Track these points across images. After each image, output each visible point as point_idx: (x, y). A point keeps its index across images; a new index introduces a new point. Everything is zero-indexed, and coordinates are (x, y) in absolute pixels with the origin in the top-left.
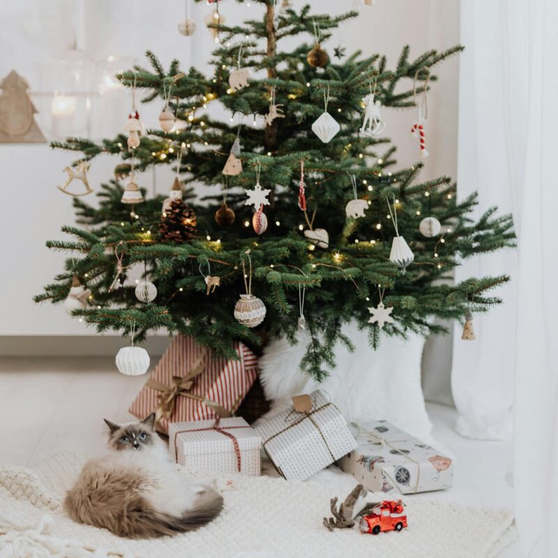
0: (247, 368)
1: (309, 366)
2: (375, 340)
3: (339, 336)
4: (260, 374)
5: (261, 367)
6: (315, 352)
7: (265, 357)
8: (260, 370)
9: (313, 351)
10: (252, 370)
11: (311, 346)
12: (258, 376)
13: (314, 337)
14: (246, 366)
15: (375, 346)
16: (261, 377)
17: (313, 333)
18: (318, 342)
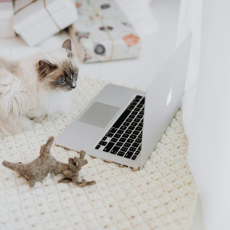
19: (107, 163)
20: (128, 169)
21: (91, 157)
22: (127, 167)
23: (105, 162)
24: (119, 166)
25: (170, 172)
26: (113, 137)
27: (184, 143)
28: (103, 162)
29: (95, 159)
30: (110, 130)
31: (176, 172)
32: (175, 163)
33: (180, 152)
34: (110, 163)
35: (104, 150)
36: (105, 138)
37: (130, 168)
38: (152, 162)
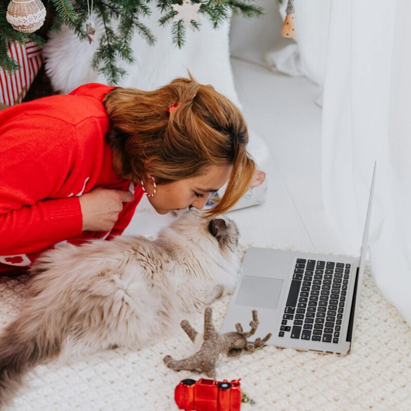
0: (30, 56)
1: (102, 64)
2: (179, 36)
3: (137, 25)
4: (46, 63)
5: (46, 55)
6: (109, 45)
7: (51, 43)
8: (46, 58)
9: (106, 43)
10: (36, 57)
11: (103, 37)
12: (44, 64)
13: (107, 25)
14: (28, 54)
15: (179, 43)
16: (47, 67)
17: (106, 20)
18: (111, 32)
19: (303, 353)
20: (334, 356)
21: (277, 348)
22: (332, 353)
23: (298, 352)
24: (319, 354)
25: (389, 351)
26: (294, 319)
27: (390, 313)
28: (296, 352)
29: (284, 350)
30: (285, 310)
31: (397, 350)
32: (390, 340)
33: (390, 326)
34: (306, 351)
35: (292, 337)
36: (284, 322)
37: (336, 355)
38: (360, 343)
